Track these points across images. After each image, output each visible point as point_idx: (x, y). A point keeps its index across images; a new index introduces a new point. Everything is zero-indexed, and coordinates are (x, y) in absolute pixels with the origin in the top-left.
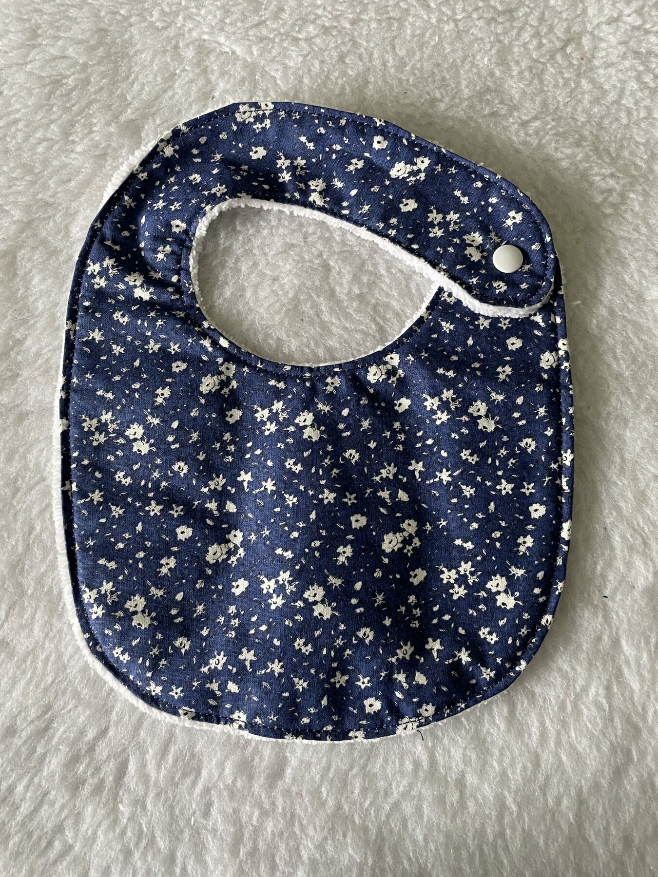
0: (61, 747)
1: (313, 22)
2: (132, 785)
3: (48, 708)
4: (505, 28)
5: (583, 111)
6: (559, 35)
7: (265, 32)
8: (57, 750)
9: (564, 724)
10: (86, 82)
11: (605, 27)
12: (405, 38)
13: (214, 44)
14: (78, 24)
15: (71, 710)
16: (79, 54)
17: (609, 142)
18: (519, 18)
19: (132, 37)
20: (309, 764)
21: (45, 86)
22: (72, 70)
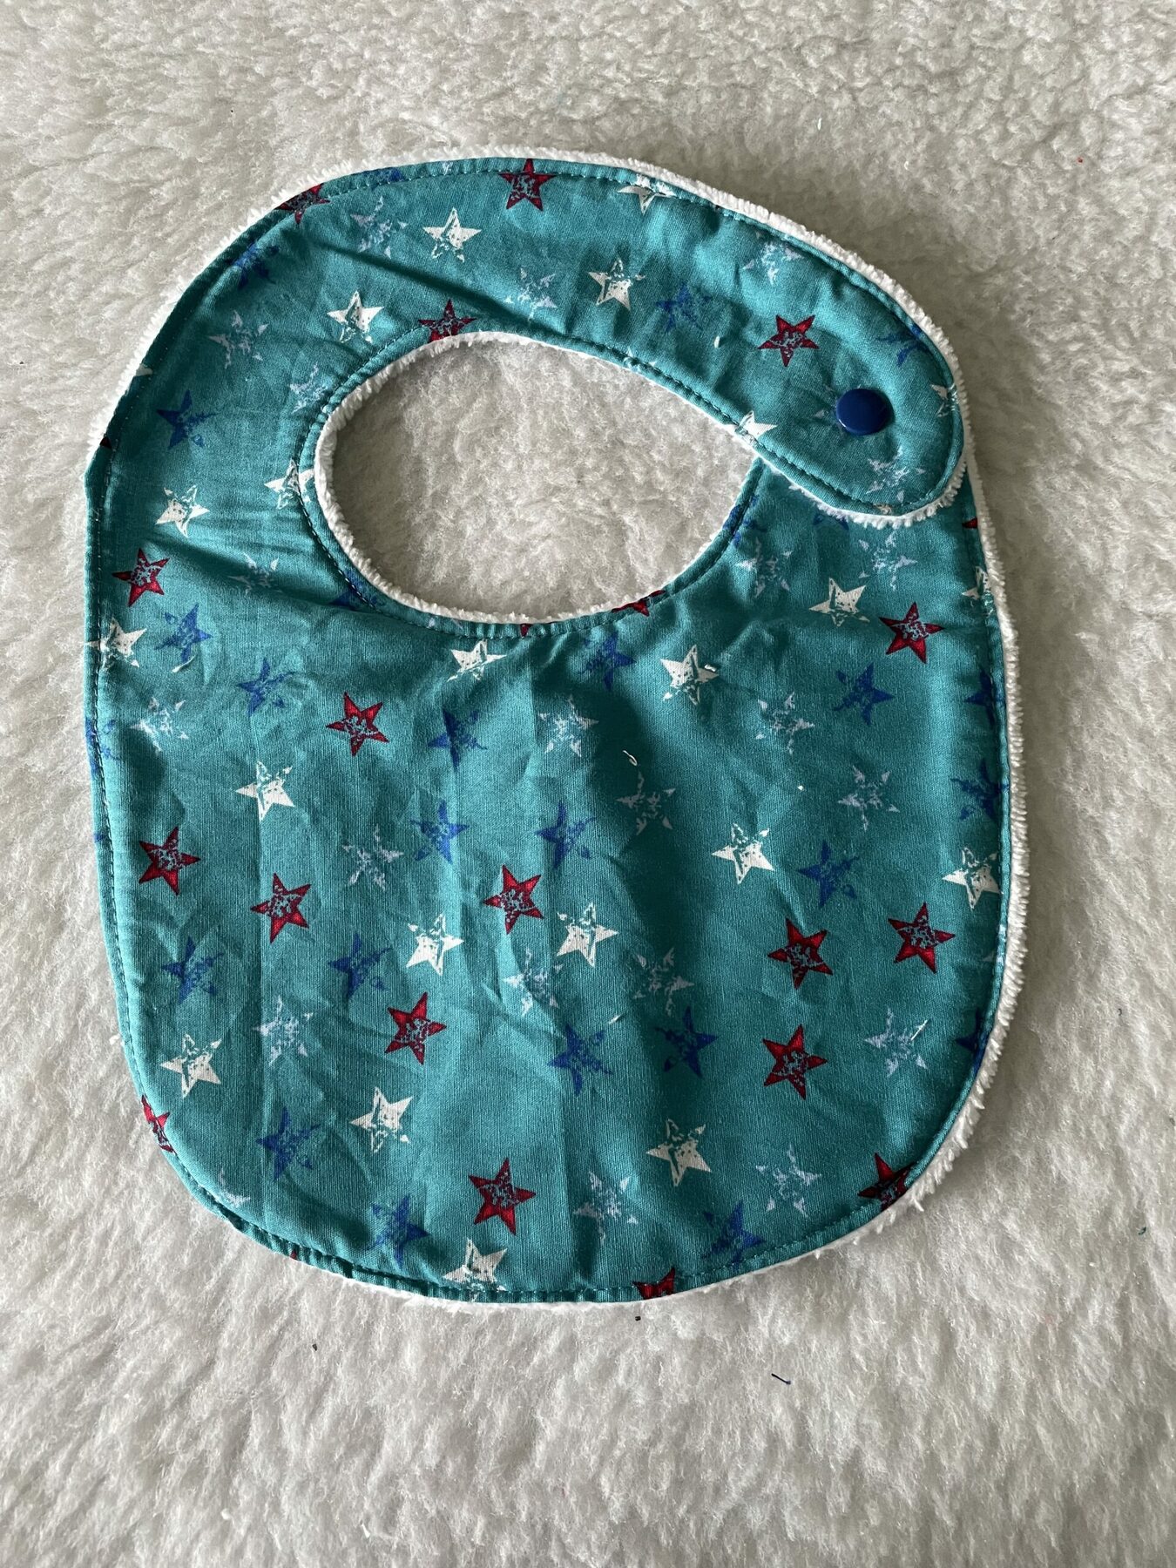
0: (127, 1396)
1: (596, 91)
2: (256, 1468)
3: (106, 1322)
4: (942, 104)
5: (1081, 255)
6: (1039, 116)
7: (511, 108)
8: (120, 1400)
9: (1043, 1368)
10: (193, 194)
11: (1121, 104)
12: (761, 121)
13: (421, 129)
14: (179, 88)
15: (148, 1328)
16: (181, 144)
17: (1128, 310)
18: (967, 86)
19: (276, 114)
20: (577, 1437)
21: (118, 200)
22: (168, 172)
